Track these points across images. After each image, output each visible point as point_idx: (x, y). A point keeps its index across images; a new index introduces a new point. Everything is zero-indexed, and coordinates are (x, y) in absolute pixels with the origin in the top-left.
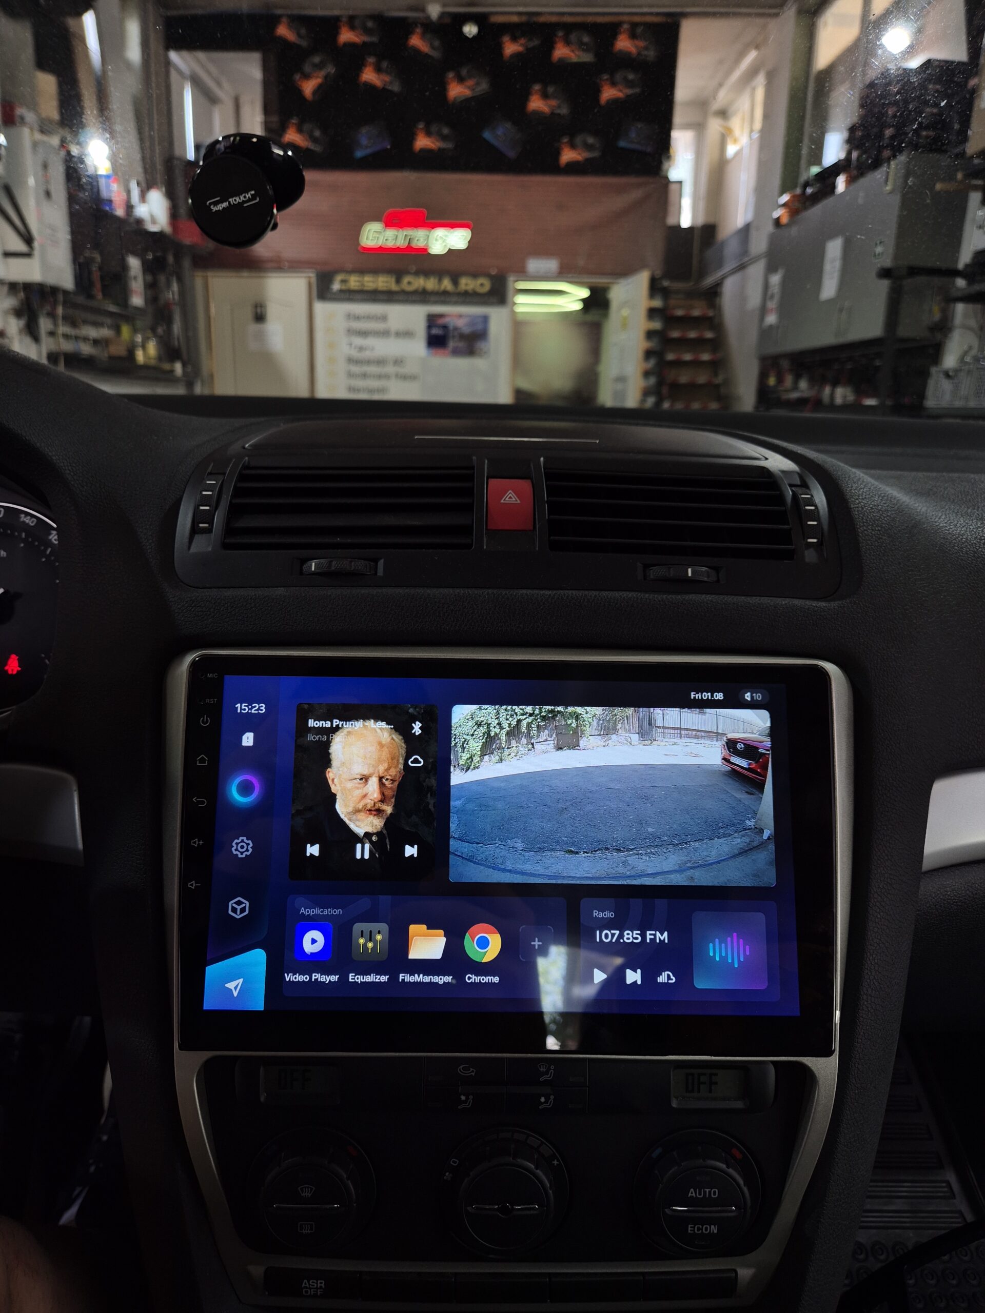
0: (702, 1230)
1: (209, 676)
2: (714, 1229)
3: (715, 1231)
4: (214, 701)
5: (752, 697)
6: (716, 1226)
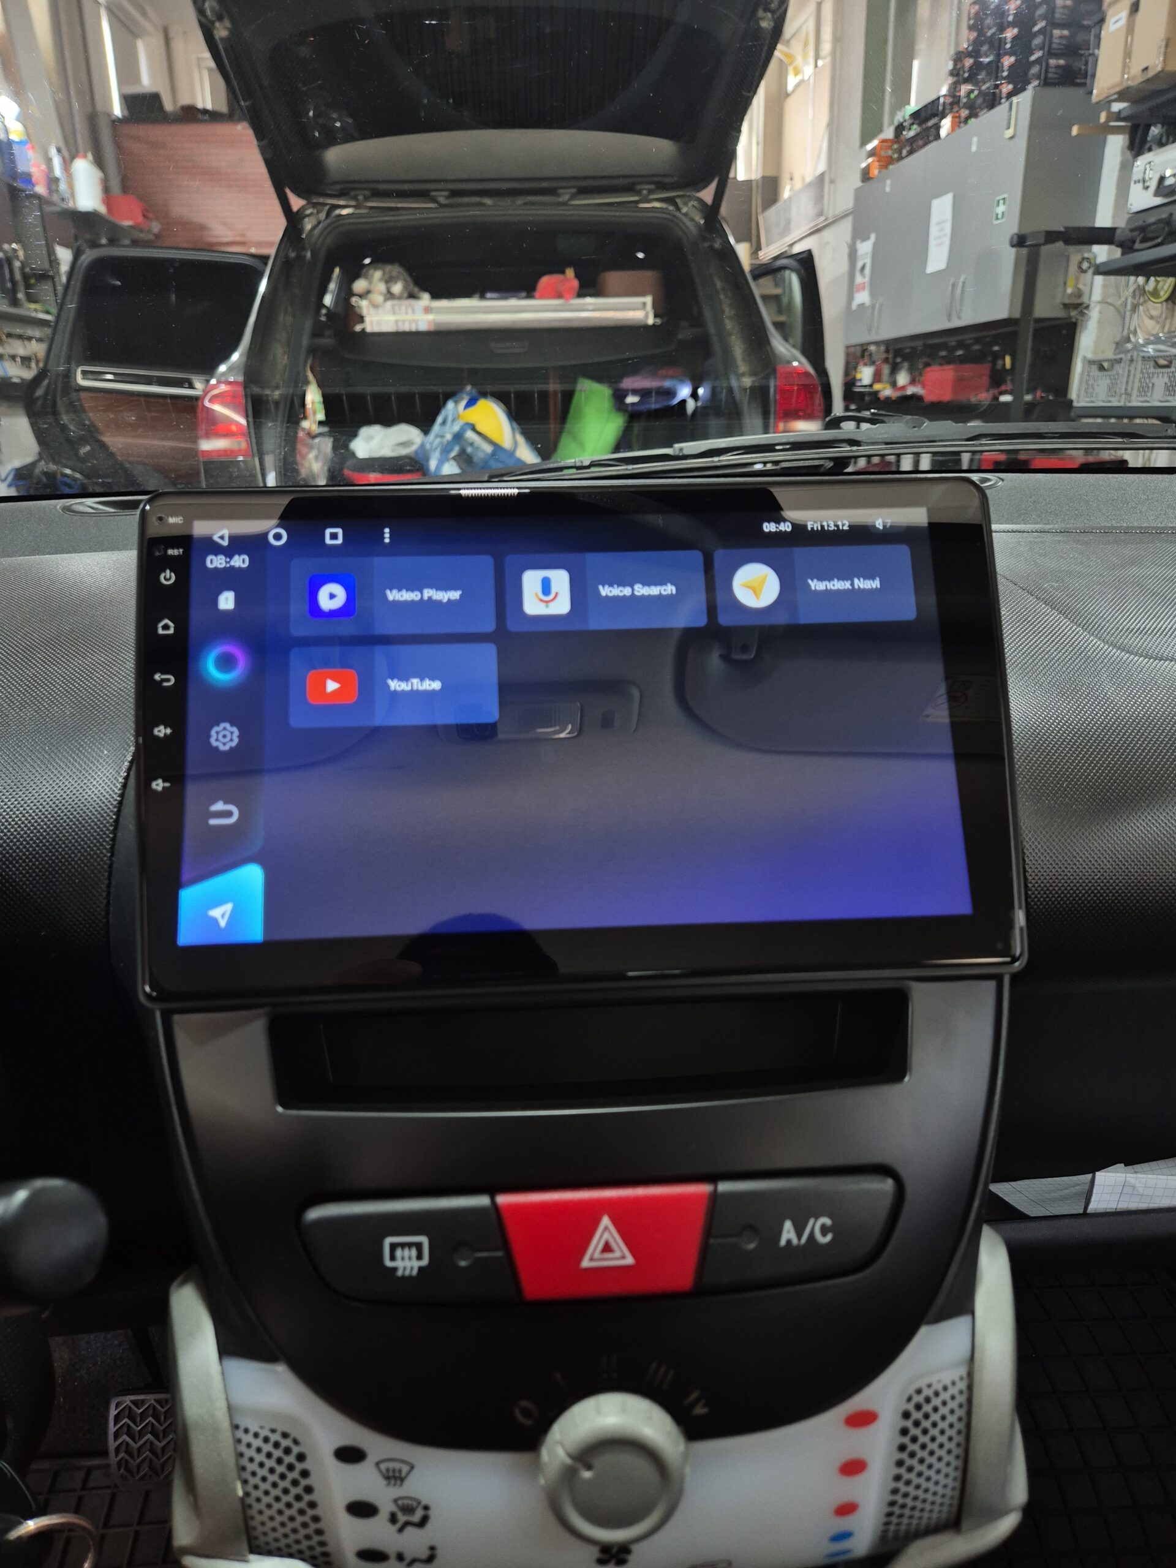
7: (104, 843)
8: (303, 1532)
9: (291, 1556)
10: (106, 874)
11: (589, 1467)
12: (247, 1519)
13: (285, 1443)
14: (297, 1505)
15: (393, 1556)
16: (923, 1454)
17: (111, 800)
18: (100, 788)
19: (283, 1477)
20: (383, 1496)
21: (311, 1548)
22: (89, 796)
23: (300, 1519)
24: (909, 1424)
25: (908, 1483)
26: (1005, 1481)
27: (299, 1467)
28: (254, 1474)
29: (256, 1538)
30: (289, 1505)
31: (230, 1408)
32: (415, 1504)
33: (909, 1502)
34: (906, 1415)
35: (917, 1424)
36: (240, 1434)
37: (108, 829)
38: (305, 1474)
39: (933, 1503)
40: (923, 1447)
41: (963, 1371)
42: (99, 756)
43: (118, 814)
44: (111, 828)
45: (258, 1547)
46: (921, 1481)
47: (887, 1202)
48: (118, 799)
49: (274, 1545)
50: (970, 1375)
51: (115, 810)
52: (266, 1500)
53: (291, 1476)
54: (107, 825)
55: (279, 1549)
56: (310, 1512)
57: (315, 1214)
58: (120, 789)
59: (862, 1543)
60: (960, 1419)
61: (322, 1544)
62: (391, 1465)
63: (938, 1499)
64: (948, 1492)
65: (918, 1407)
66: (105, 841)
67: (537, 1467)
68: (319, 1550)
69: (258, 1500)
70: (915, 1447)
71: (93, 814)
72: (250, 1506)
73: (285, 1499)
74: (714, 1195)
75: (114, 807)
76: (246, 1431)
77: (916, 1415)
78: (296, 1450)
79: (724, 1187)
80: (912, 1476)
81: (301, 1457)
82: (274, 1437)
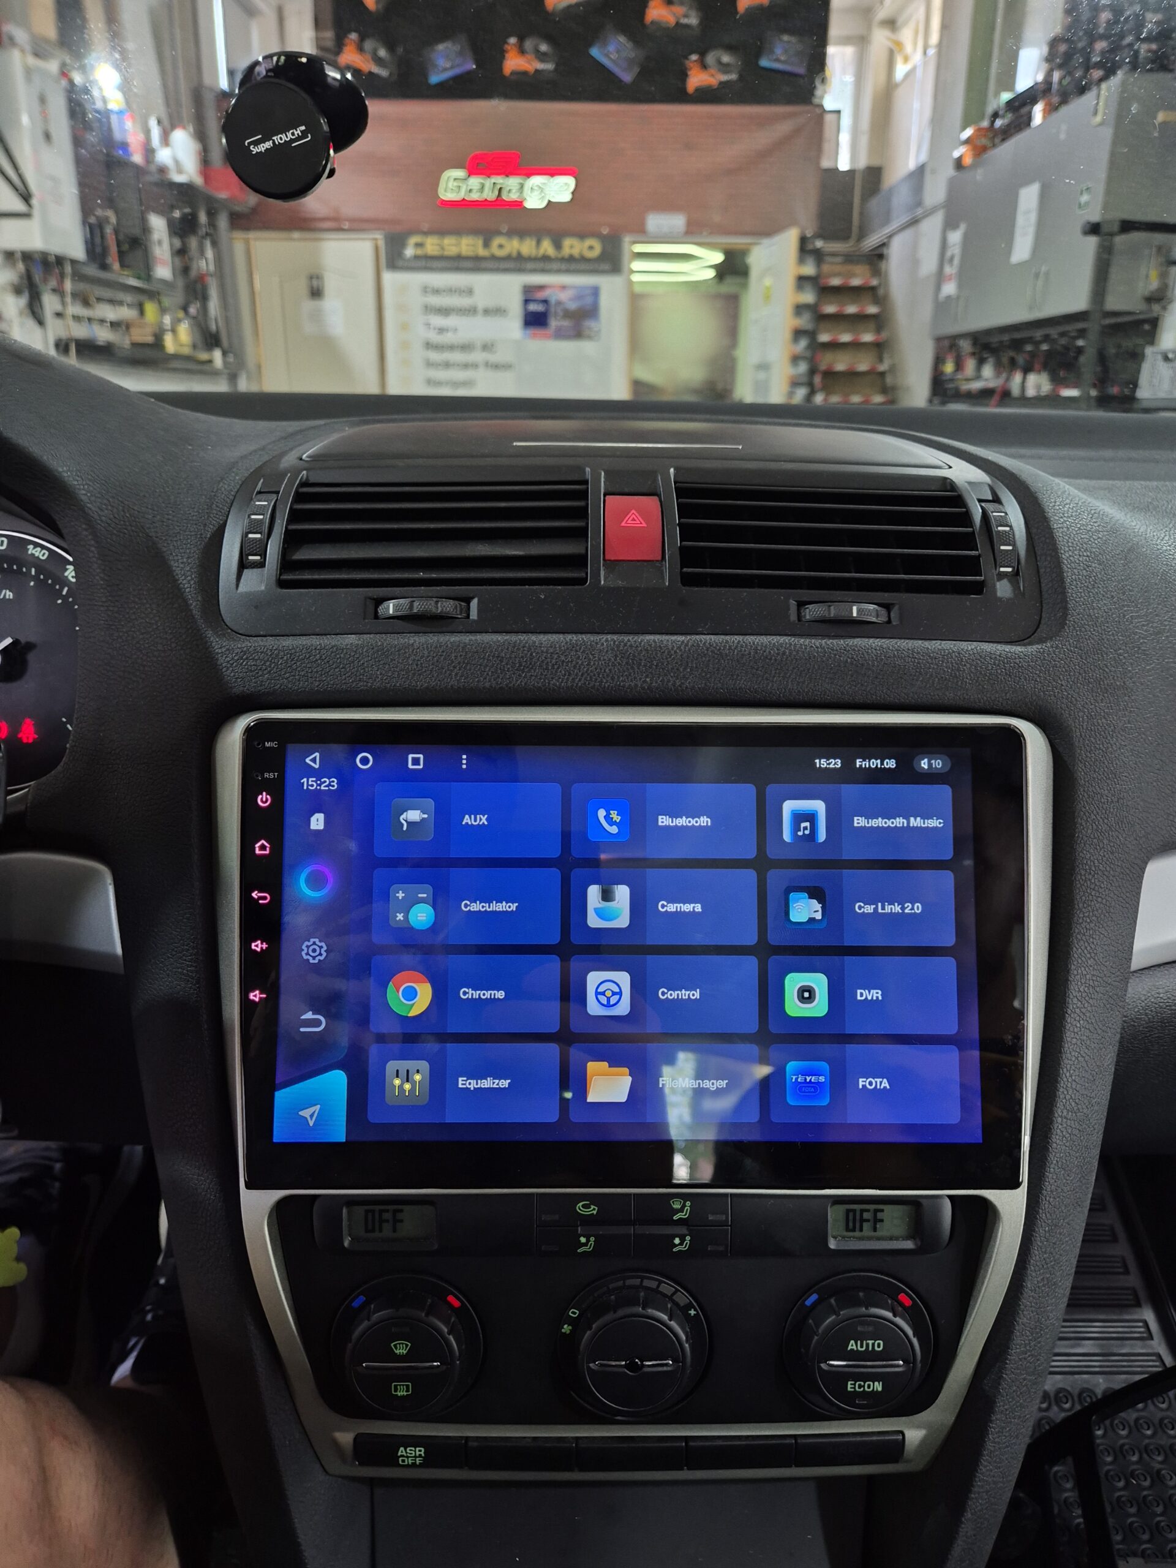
0: (864, 1386)
1: (267, 745)
2: (878, 1386)
3: (880, 1389)
4: (274, 775)
5: (930, 765)
6: (881, 1383)
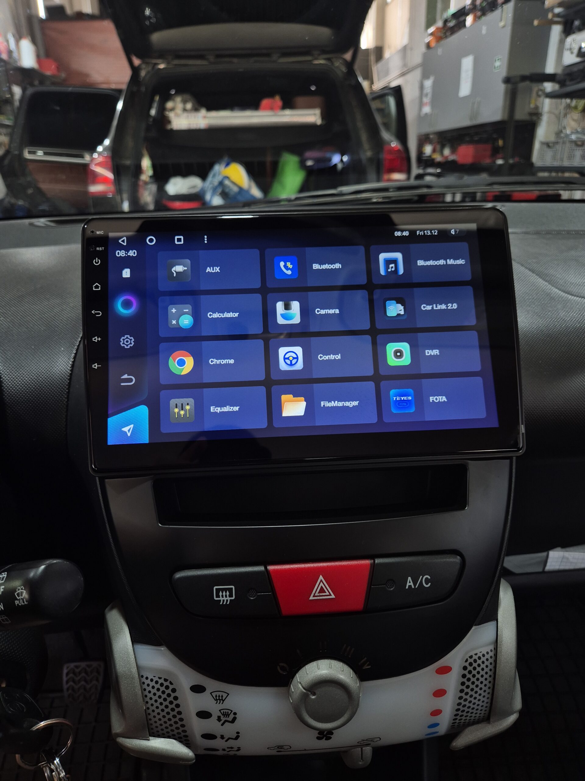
7: (64, 395)
8: (175, 726)
9: (169, 737)
10: (65, 410)
11: (314, 694)
12: (148, 720)
13: (166, 684)
14: (172, 713)
15: (219, 736)
16: (473, 686)
17: (67, 373)
18: (60, 367)
19: (165, 700)
20: (214, 708)
21: (179, 733)
22: (55, 371)
23: (174, 720)
24: (466, 672)
25: (466, 700)
26: (512, 698)
27: (173, 695)
28: (151, 699)
29: (152, 729)
30: (168, 713)
31: (138, 667)
32: (230, 712)
33: (466, 709)
34: (465, 668)
35: (470, 672)
36: (144, 680)
37: (65, 388)
38: (176, 698)
39: (477, 710)
40: (473, 683)
41: (492, 647)
42: (59, 351)
43: (70, 379)
44: (67, 387)
45: (153, 733)
46: (472, 699)
47: (458, 567)
48: (70, 372)
49: (161, 732)
50: (496, 649)
51: (69, 378)
52: (157, 711)
53: (169, 699)
54: (65, 385)
55: (163, 734)
56: (179, 717)
57: (178, 575)
58: (70, 368)
59: (443, 729)
60: (491, 670)
61: (185, 731)
62: (218, 694)
63: (480, 708)
64: (485, 704)
65: (471, 664)
66: (64, 393)
67: (289, 694)
68: (183, 734)
69: (153, 711)
70: (469, 683)
71: (58, 380)
72: (149, 714)
73: (166, 710)
74: (373, 565)
75: (68, 377)
76: (147, 678)
77: (470, 668)
78: (171, 687)
79: (377, 561)
80: (468, 697)
81: (174, 690)
82: (160, 681)
